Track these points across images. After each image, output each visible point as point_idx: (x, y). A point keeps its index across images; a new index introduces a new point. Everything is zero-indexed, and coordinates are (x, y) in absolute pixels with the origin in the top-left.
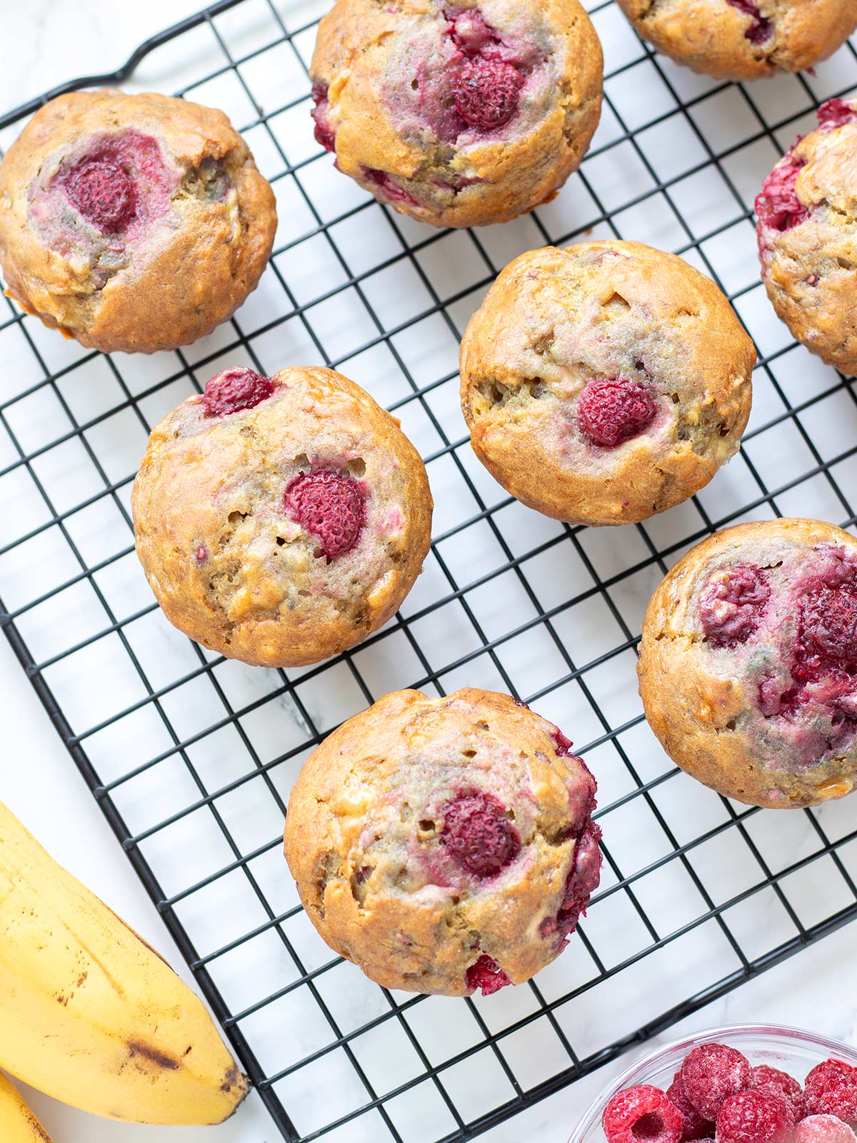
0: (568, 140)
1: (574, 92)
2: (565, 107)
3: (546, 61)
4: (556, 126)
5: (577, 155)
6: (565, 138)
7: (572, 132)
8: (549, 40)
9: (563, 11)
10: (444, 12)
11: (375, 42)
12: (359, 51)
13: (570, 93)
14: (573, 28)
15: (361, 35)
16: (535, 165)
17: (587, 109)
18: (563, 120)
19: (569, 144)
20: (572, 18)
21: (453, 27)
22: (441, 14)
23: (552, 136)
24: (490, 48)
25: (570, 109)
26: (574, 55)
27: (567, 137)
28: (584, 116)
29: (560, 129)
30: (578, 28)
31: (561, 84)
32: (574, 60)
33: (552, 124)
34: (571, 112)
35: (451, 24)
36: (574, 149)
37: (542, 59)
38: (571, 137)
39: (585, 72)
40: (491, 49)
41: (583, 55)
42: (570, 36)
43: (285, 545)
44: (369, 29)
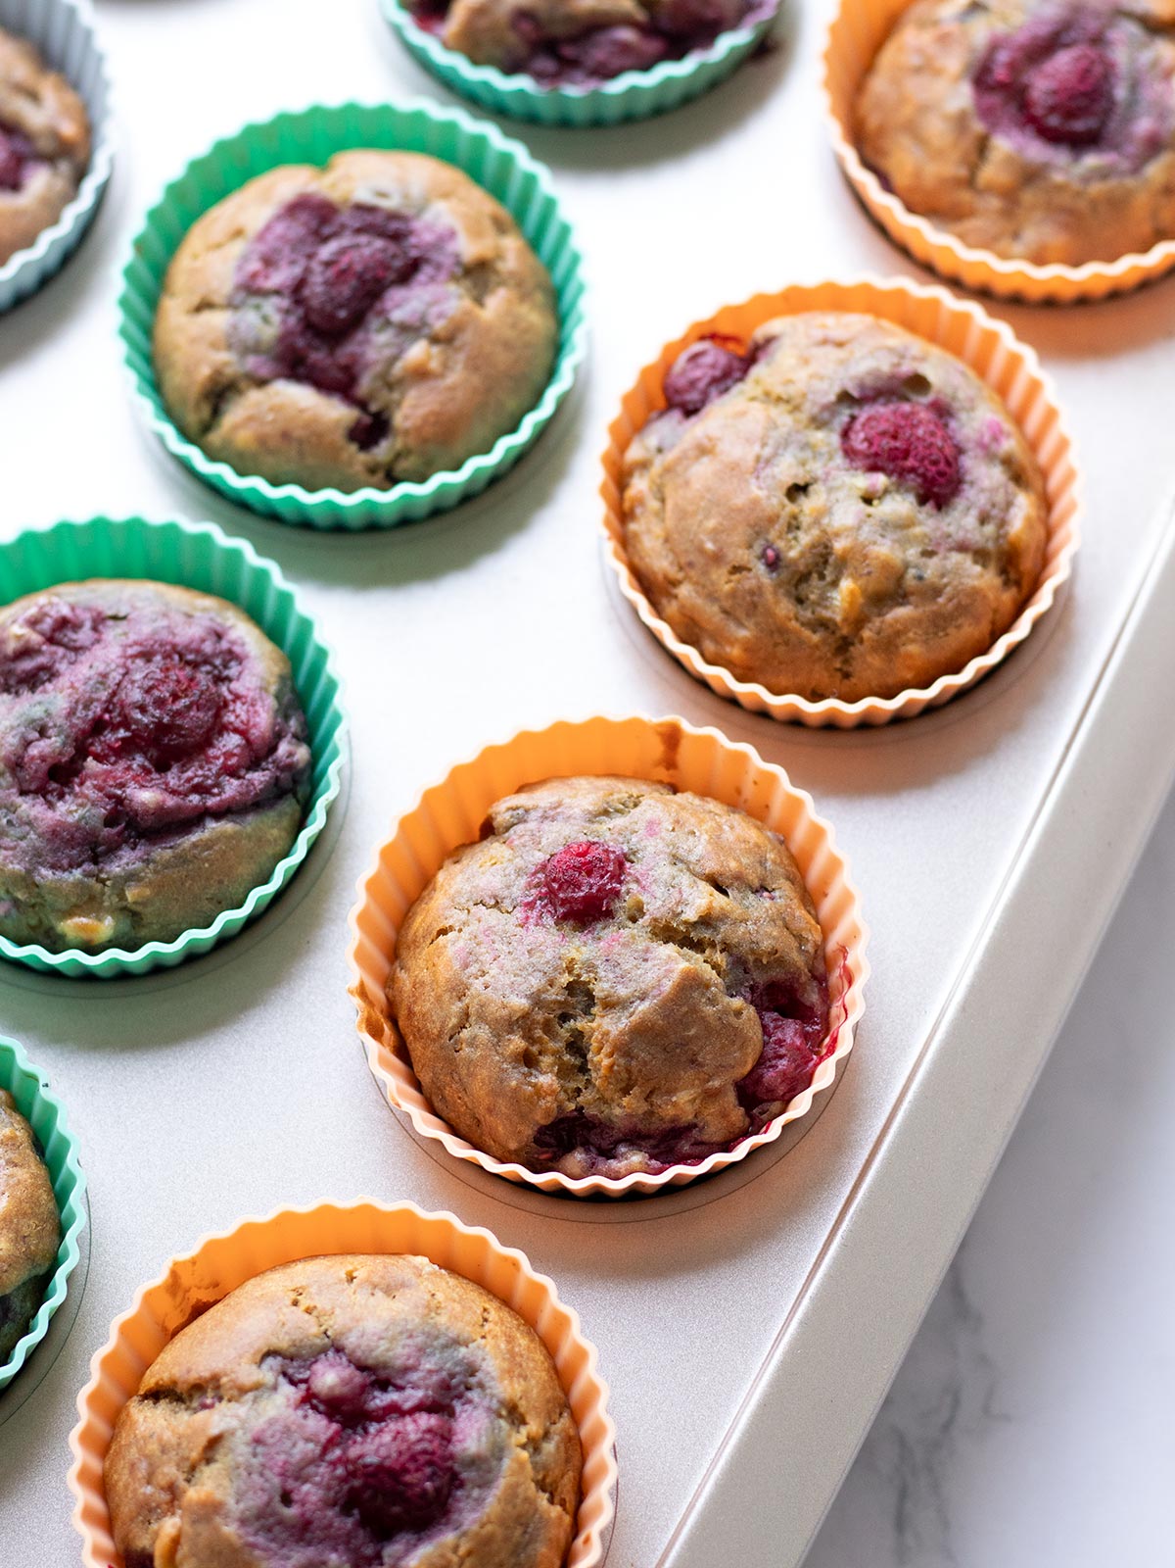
0: (547, 1495)
1: (528, 1418)
2: (523, 1447)
3: (469, 1388)
4: (522, 1480)
5: (567, 1513)
6: (541, 1494)
7: (548, 1480)
8: (460, 1356)
9: (463, 1307)
10: (285, 1374)
11: (200, 1460)
12: (182, 1483)
13: (524, 1422)
14: (487, 1326)
15: (176, 1458)
16: (515, 1553)
17: (556, 1438)
18: (529, 1467)
19: (551, 1501)
20: (479, 1311)
21: (308, 1389)
22: (282, 1380)
23: (521, 1497)
24: (378, 1402)
25: (534, 1444)
26: (506, 1365)
27: (544, 1491)
28: (558, 1448)
29: (529, 1481)
30: (496, 1324)
31: (504, 1413)
32: (509, 1372)
33: (514, 1479)
34: (537, 1450)
35: (303, 1386)
36: (561, 1505)
37: (462, 1388)
38: (549, 1489)
39: (533, 1382)
40: (380, 1400)
41: (518, 1359)
42: (489, 1337)
43: (875, 502)
44: (184, 1444)
